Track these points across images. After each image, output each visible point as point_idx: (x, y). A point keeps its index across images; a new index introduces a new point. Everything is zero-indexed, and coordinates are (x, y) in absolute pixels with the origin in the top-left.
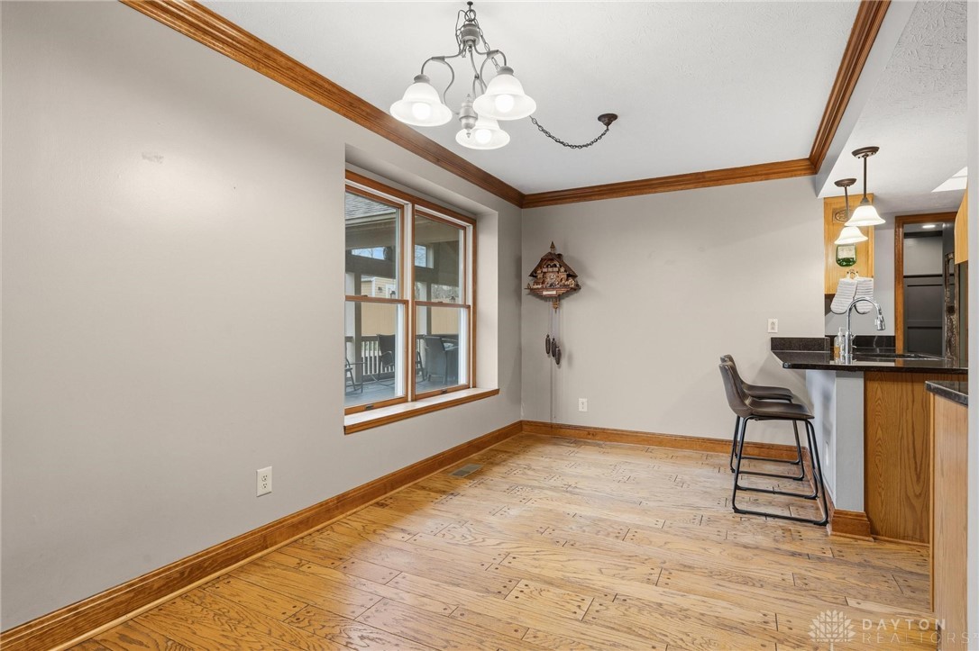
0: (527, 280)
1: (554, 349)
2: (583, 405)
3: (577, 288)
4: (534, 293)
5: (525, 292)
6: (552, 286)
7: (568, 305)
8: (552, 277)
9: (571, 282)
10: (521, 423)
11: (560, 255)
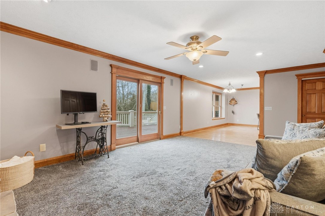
0: (229, 102)
1: (233, 112)
2: (238, 121)
3: (237, 103)
4: (230, 104)
5: (228, 104)
6: (233, 103)
7: (236, 106)
8: (233, 102)
9: (236, 103)
10: (228, 123)
11: (234, 99)
